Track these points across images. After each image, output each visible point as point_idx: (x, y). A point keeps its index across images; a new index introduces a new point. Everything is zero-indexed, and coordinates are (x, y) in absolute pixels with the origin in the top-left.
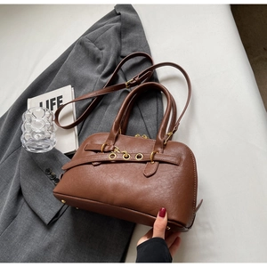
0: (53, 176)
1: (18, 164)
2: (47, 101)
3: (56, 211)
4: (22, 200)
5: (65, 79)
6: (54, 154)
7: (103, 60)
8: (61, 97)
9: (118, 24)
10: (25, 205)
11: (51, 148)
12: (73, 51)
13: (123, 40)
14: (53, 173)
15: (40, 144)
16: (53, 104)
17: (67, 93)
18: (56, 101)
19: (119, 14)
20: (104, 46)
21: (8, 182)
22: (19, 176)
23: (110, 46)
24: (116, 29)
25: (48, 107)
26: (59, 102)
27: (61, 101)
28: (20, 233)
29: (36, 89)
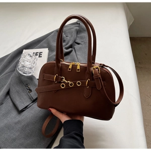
1: (10, 79)
2: (34, 53)
3: (26, 105)
4: (8, 97)
5: (46, 45)
7: (66, 42)
8: (42, 52)
9: (78, 28)
10: (10, 99)
11: (30, 75)
12: (53, 34)
13: (78, 35)
14: (29, 87)
16: (36, 55)
17: (45, 51)
18: (38, 54)
19: (79, 24)
20: (69, 35)
21: (3, 86)
22: (10, 84)
23: (72, 36)
24: (76, 30)
28: (3, 113)
29: (29, 46)
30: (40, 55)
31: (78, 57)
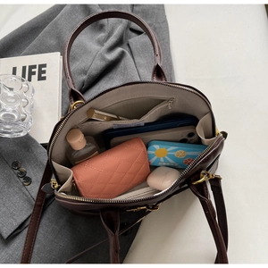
0: (22, 173)
2: (24, 68)
3: (20, 221)
5: (53, 42)
6: (27, 142)
7: (107, 28)
8: (45, 66)
11: (22, 134)
14: (23, 169)
15: (7, 127)
16: (31, 73)
17: (54, 61)
18: (36, 70)
25: (24, 76)
26: (41, 72)
27: (44, 72)
30: (41, 73)
31: (141, 71)
